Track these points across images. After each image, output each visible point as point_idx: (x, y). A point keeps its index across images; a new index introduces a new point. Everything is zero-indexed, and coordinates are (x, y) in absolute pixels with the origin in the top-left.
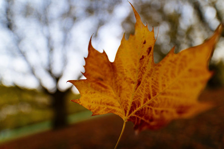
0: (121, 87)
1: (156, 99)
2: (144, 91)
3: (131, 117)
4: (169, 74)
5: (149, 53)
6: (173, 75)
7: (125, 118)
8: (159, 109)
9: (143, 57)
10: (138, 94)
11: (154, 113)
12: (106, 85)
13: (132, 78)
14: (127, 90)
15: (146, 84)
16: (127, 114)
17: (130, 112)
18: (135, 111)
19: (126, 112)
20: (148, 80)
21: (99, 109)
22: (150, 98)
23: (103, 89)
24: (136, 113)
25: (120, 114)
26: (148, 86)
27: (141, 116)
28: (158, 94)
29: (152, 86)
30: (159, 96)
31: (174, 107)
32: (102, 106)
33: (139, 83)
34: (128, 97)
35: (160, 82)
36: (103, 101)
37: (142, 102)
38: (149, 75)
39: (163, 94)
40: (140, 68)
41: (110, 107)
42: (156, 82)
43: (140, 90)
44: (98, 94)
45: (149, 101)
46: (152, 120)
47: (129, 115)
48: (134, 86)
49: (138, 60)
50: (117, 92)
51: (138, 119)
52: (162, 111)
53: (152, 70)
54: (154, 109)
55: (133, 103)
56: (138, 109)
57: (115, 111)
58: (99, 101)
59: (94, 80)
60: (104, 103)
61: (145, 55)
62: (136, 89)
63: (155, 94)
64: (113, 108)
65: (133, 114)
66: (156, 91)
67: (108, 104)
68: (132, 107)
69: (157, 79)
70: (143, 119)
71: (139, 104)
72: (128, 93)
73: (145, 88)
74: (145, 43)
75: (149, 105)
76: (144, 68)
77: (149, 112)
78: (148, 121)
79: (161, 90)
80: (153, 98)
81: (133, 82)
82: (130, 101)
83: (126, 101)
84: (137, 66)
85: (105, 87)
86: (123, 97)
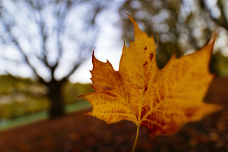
0: (129, 94)
1: (165, 103)
2: (152, 96)
3: (143, 122)
4: (173, 78)
5: (151, 59)
6: (177, 79)
7: (138, 123)
8: (169, 112)
9: (146, 63)
10: (147, 99)
11: (164, 116)
12: (114, 93)
13: (138, 84)
14: (136, 96)
15: (152, 90)
16: (139, 119)
17: (142, 117)
18: (146, 115)
19: (137, 117)
20: (154, 86)
21: (111, 118)
22: (158, 102)
23: (112, 98)
24: (147, 118)
25: (132, 120)
26: (155, 91)
27: (153, 120)
28: (165, 98)
29: (159, 91)
30: (167, 100)
32: (114, 114)
33: (146, 89)
34: (137, 102)
35: (166, 86)
36: (114, 110)
37: (151, 106)
38: (155, 81)
40: (145, 74)
41: (122, 114)
42: (162, 87)
43: (148, 95)
44: (108, 103)
45: (158, 105)
46: (163, 124)
47: (141, 119)
48: (141, 91)
49: (142, 66)
50: (126, 99)
51: (150, 123)
52: (172, 115)
53: (156, 76)
55: (143, 108)
56: (148, 113)
57: (127, 117)
58: (111, 110)
59: (102, 90)
60: (115, 111)
61: (148, 60)
62: (144, 94)
63: (162, 98)
64: (125, 115)
65: (144, 119)
66: (164, 95)
67: (119, 112)
68: (142, 112)
69: (163, 84)
70: (155, 122)
71: (149, 109)
72: (137, 98)
73: (152, 93)
74: (146, 49)
75: (159, 109)
76: (149, 74)
77: (160, 116)
78: (159, 125)
79: (167, 93)
80: (161, 102)
81: (140, 88)
82: (140, 106)
83: (136, 107)
84: (142, 72)
85: (115, 96)
86: (132, 103)
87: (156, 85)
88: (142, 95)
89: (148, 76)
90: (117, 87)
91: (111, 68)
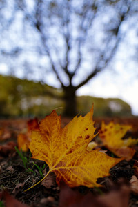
0: (58, 147)
1: (76, 169)
2: (72, 160)
3: (55, 170)
4: (90, 159)
5: (86, 139)
6: (92, 161)
7: (51, 169)
8: (75, 176)
9: (81, 137)
10: (67, 158)
11: (71, 176)
13: (68, 145)
14: (61, 151)
15: (75, 156)
17: (56, 167)
18: (60, 168)
19: (53, 165)
21: (37, 155)
22: (73, 165)
24: (60, 170)
25: (49, 165)
26: (76, 158)
27: (63, 174)
29: (78, 160)
30: (78, 167)
31: (85, 179)
32: (40, 153)
33: (71, 152)
34: (59, 156)
35: (84, 160)
36: (42, 150)
37: (67, 165)
38: (79, 153)
39: (82, 168)
40: (76, 142)
41: (45, 156)
42: (81, 159)
43: (70, 157)
44: (42, 144)
45: (71, 167)
46: (69, 180)
48: (67, 151)
49: (77, 136)
51: (60, 175)
52: (77, 178)
53: (83, 151)
54: (72, 173)
55: (61, 162)
56: (62, 168)
57: (47, 160)
58: (40, 149)
59: (44, 132)
60: (42, 152)
61: (84, 137)
62: (67, 154)
63: (77, 165)
64: (46, 158)
65: (57, 169)
66: (79, 164)
67: (44, 154)
68: (59, 164)
69: (83, 158)
70: (64, 176)
71: (64, 165)
72: (61, 153)
73: (73, 158)
74: (87, 129)
75: (70, 169)
77: (69, 174)
78: (66, 179)
79: (82, 165)
80: (74, 167)
81: (67, 148)
82: (60, 159)
83: (57, 158)
84: (75, 139)
85: (48, 141)
86: (56, 154)
87: (79, 155)
88: (65, 153)
89: (77, 146)
90: (53, 136)
91: (58, 122)
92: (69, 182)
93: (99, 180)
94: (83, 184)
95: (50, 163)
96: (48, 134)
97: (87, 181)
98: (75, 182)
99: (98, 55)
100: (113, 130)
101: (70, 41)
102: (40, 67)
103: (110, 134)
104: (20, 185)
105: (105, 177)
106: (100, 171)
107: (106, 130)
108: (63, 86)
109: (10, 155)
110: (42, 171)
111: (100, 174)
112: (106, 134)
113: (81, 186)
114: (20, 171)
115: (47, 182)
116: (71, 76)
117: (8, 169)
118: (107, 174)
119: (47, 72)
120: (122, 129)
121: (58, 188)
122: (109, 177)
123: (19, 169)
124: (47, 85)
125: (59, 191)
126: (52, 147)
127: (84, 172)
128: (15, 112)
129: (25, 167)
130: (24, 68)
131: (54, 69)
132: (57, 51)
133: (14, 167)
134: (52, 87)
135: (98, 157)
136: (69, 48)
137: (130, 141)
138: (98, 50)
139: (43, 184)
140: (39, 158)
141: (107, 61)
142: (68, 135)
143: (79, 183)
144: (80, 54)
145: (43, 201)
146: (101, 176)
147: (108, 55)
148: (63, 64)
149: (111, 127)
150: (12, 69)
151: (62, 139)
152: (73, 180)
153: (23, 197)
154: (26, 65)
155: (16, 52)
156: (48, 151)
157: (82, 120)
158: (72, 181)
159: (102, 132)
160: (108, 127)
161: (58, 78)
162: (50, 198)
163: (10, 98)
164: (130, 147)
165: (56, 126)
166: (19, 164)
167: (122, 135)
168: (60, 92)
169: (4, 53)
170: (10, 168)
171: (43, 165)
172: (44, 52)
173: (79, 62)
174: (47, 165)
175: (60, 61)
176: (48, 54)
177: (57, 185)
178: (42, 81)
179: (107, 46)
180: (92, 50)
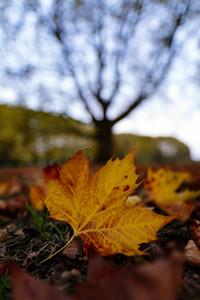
0: (86, 202)
1: (111, 232)
2: (105, 219)
3: (82, 234)
4: (131, 219)
5: (125, 190)
6: (133, 221)
7: (77, 233)
8: (110, 241)
9: (118, 188)
10: (99, 218)
11: (104, 241)
12: (73, 192)
13: (99, 199)
14: (90, 208)
15: (109, 215)
16: (80, 229)
17: (83, 229)
18: (88, 230)
19: (79, 227)
22: (107, 227)
24: (88, 233)
26: (110, 217)
27: (93, 238)
29: (114, 220)
30: (114, 229)
31: (123, 245)
33: (104, 209)
34: (88, 214)
35: (121, 220)
36: (64, 207)
37: (98, 226)
38: (115, 209)
39: (119, 230)
40: (111, 195)
41: (67, 215)
42: (118, 219)
43: (102, 216)
44: (63, 197)
45: (104, 229)
46: (100, 247)
48: (98, 207)
50: (80, 204)
51: (89, 239)
52: (111, 244)
53: (120, 207)
54: (106, 238)
55: (90, 222)
56: (91, 230)
57: (70, 220)
58: (61, 205)
59: (66, 182)
60: (64, 209)
61: (122, 188)
62: (98, 212)
63: (112, 226)
64: (70, 217)
65: (85, 232)
66: (115, 225)
67: (67, 212)
68: (87, 225)
69: (120, 217)
70: (93, 242)
71: (95, 228)
72: (90, 210)
73: (107, 217)
74: (126, 177)
75: (103, 232)
76: (115, 200)
77: (101, 239)
78: (97, 246)
79: (119, 226)
80: (109, 229)
81: (98, 203)
82: (88, 219)
83: (84, 217)
84: (109, 191)
85: (72, 194)
86: (82, 212)
87: (114, 213)
88: (95, 210)
89: (113, 200)
90: (78, 187)
91: (86, 167)
92: (101, 250)
93: (143, 246)
94: (120, 252)
95: (74, 225)
96: (72, 185)
97: (126, 248)
98: (109, 250)
99: (143, 75)
100: (163, 180)
101: (103, 55)
102: (61, 93)
103: (159, 185)
104: (34, 254)
105: (151, 242)
106: (144, 234)
107: (153, 180)
108: (94, 120)
109: (19, 215)
110: (64, 236)
111: (144, 238)
112: (154, 184)
113: (118, 255)
114: (33, 236)
115: (71, 250)
116: (105, 105)
117: (16, 233)
118: (154, 239)
119: (72, 100)
120: (175, 178)
121: (86, 258)
122: (156, 242)
123: (32, 233)
124: (71, 119)
125: (87, 262)
126: (77, 203)
127: (122, 236)
128: (27, 157)
129: (40, 230)
130: (38, 94)
131: (81, 96)
132: (85, 70)
133: (25, 231)
134: (78, 122)
135: (142, 215)
136: (102, 65)
137: (186, 194)
138: (144, 68)
139: (65, 252)
140: (59, 218)
141: (157, 84)
142: (99, 185)
143: (114, 250)
144: (118, 74)
145: (65, 274)
146: (146, 241)
147: (157, 75)
148: (95, 88)
149: (161, 176)
150: (22, 96)
151: (91, 191)
152: (107, 246)
153: (37, 270)
154: (42, 91)
155: (27, 71)
156: (72, 208)
157: (120, 165)
158: (105, 249)
159: (148, 183)
160: (156, 176)
161: (87, 108)
162: (74, 271)
163: (19, 138)
164: (188, 202)
165: (83, 173)
166: (32, 226)
167: (175, 186)
168: (90, 129)
169: (9, 73)
170: (20, 232)
171: (65, 227)
172: (67, 72)
173: (117, 85)
174: (70, 227)
175: (89, 84)
176: (73, 74)
177: (84, 255)
178: (65, 113)
179: (156, 62)
180: (135, 68)
